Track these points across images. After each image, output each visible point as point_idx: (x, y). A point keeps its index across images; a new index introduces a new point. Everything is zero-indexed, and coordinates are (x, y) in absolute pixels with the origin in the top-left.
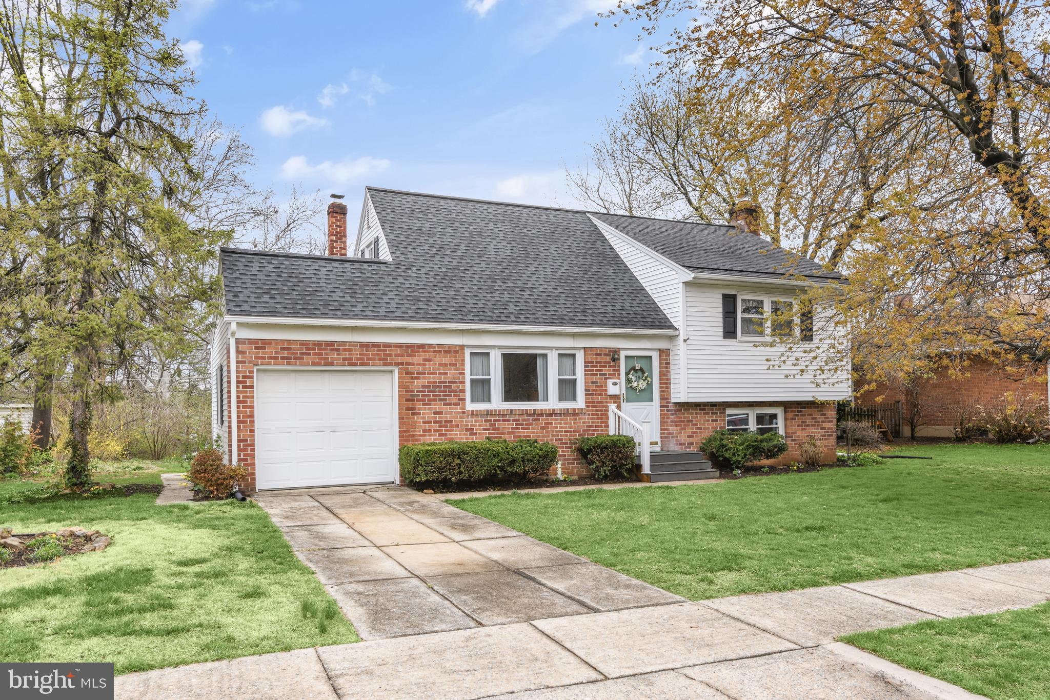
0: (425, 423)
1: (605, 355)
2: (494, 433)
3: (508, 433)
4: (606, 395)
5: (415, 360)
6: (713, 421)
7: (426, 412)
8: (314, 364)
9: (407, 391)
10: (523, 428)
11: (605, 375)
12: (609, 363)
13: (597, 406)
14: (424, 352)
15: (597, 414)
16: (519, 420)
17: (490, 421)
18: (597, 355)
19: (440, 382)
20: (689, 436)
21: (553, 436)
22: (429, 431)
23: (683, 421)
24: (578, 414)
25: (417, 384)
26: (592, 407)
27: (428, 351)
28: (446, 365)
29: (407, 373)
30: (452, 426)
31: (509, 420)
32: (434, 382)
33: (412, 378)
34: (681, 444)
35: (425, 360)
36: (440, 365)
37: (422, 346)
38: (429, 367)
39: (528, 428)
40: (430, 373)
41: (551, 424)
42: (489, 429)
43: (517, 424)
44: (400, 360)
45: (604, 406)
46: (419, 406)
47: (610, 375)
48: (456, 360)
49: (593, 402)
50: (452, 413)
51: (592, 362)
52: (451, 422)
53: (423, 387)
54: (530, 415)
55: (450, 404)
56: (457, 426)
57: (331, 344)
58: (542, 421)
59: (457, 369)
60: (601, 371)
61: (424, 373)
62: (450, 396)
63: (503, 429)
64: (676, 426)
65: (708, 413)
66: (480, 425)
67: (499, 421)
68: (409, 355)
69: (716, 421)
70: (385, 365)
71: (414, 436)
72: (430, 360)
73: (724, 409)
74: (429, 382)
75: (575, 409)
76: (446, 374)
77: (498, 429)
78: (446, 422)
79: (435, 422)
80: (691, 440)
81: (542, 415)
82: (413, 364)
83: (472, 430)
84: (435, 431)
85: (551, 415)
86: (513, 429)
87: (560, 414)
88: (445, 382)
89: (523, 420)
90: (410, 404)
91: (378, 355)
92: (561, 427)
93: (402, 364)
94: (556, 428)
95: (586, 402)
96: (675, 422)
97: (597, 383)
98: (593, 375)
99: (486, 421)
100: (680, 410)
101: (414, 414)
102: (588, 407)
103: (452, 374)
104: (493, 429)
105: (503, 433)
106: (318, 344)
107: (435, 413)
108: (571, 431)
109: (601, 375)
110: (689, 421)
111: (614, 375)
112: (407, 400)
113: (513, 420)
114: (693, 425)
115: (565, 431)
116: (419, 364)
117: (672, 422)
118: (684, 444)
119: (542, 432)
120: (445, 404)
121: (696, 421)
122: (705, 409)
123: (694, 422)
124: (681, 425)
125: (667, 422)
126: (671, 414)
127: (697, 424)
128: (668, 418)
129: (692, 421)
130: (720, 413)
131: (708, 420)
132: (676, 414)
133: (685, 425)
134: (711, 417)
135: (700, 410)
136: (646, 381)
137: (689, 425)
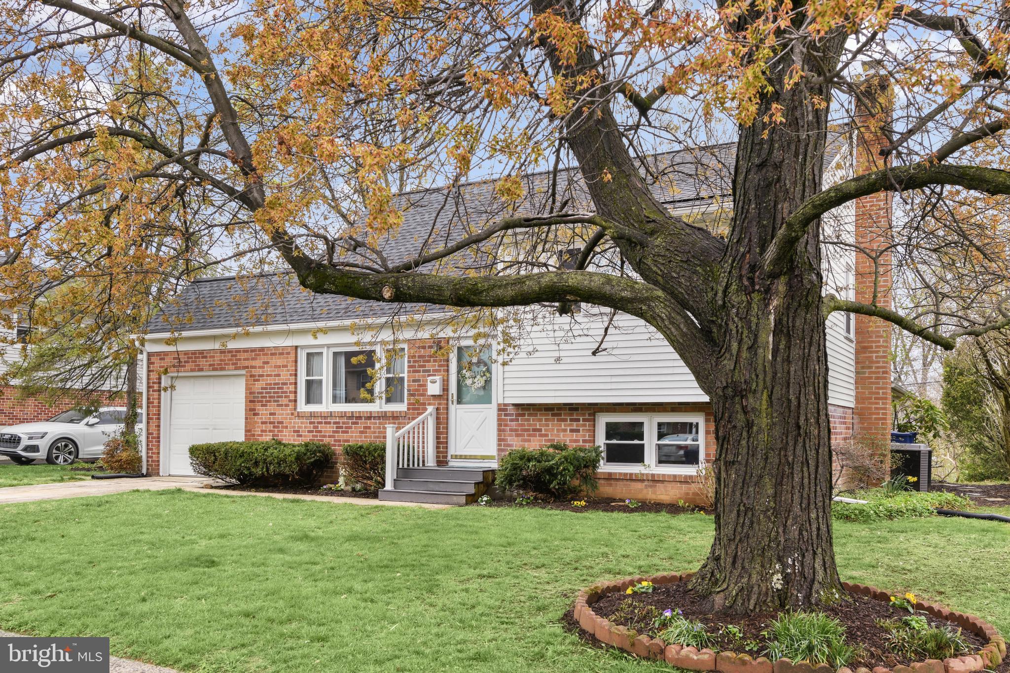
0: (263, 423)
1: (429, 347)
2: (316, 436)
3: (330, 436)
5: (258, 363)
6: (572, 431)
7: (264, 412)
8: (192, 370)
9: (251, 393)
10: (343, 432)
11: (429, 371)
13: (419, 409)
14: (264, 355)
16: (338, 423)
17: (314, 423)
18: (419, 347)
19: (275, 384)
22: (265, 431)
23: (528, 430)
24: (397, 417)
25: (258, 386)
26: (413, 409)
27: (266, 354)
28: (279, 367)
29: (251, 376)
30: (283, 427)
31: (330, 423)
32: (270, 384)
33: (254, 381)
35: (265, 363)
36: (276, 367)
37: (262, 349)
38: (268, 370)
39: (347, 432)
40: (268, 376)
42: (312, 432)
43: (337, 427)
44: (246, 363)
46: (258, 407)
47: (433, 371)
48: (287, 362)
49: (414, 404)
50: (282, 414)
51: (415, 356)
52: (282, 423)
53: (262, 388)
55: (282, 405)
56: (287, 427)
57: (201, 352)
58: (362, 424)
59: (288, 371)
60: (425, 366)
61: (262, 376)
62: (281, 397)
63: (325, 432)
64: (517, 435)
65: (565, 420)
66: (305, 427)
67: (321, 423)
68: (253, 359)
69: (578, 431)
70: (236, 369)
71: (254, 435)
72: (267, 363)
73: (591, 415)
74: (267, 384)
75: (394, 412)
76: (279, 375)
77: (320, 432)
78: (279, 423)
79: (270, 423)
81: (360, 417)
82: (255, 367)
83: (298, 431)
84: (270, 431)
85: (369, 418)
86: (334, 432)
87: (379, 418)
88: (278, 384)
89: (344, 423)
90: (252, 405)
91: (231, 360)
92: (379, 433)
93: (247, 367)
94: (375, 432)
95: (409, 404)
96: (516, 430)
97: (419, 381)
98: (414, 371)
99: (311, 423)
100: (523, 415)
101: (255, 414)
102: (408, 409)
103: (285, 376)
104: (317, 432)
105: (325, 436)
106: (194, 353)
107: (271, 414)
109: (424, 371)
110: (534, 430)
111: (440, 371)
112: (251, 401)
113: (335, 423)
114: (541, 435)
116: (260, 367)
117: (511, 430)
119: (361, 437)
120: (278, 405)
121: (546, 430)
122: (560, 415)
123: (543, 432)
124: (523, 436)
125: (504, 431)
126: (512, 420)
127: (546, 435)
128: (506, 425)
129: (540, 430)
130: (584, 420)
131: (565, 430)
132: (517, 420)
133: (529, 435)
134: (570, 425)
135: (553, 415)
136: (484, 378)
137: (535, 436)
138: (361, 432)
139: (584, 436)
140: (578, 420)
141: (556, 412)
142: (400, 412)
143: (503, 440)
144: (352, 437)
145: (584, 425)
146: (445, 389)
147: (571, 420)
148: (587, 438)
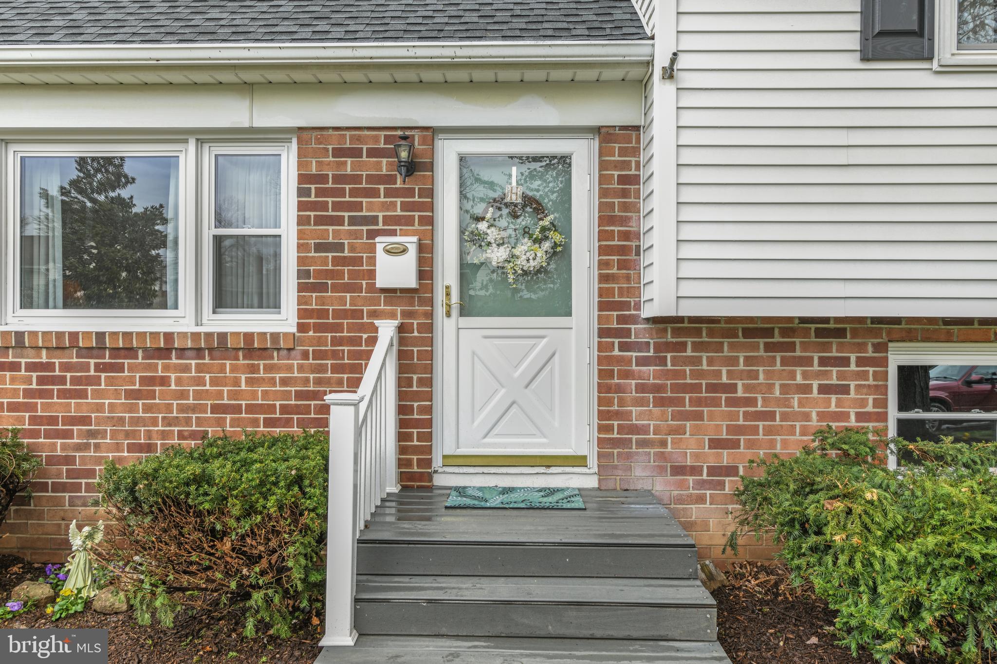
1: (372, 153)
3: (14, 408)
4: (372, 288)
6: (824, 389)
10: (63, 394)
11: (374, 220)
12: (391, 179)
13: (337, 328)
15: (335, 355)
16: (48, 367)
18: (339, 152)
20: (716, 444)
21: (168, 422)
23: (696, 388)
24: (263, 352)
26: (318, 328)
34: (679, 470)
39: (82, 394)
41: (164, 381)
43: (42, 381)
45: (363, 328)
47: (387, 220)
49: (323, 314)
51: (323, 179)
54: (89, 351)
60: (358, 207)
64: (661, 402)
65: (806, 362)
69: (845, 390)
73: (881, 348)
75: (249, 337)
80: (726, 457)
81: (130, 352)
85: (164, 353)
87: (199, 352)
89: (66, 367)
92: (198, 395)
94: (183, 395)
95: (302, 314)
96: (657, 389)
97: (340, 247)
98: (320, 221)
102: (302, 328)
108: (237, 409)
109: (353, 221)
111: (409, 221)
113: (34, 367)
114: (734, 403)
115: (215, 409)
117: (641, 388)
118: (695, 470)
119: (132, 409)
121: (747, 388)
122: (791, 347)
123: (740, 393)
124: (681, 402)
125: (619, 389)
126: (642, 362)
127: (752, 402)
128: (627, 375)
129: (733, 388)
130: (860, 362)
131: (806, 389)
132: (663, 361)
133: (699, 402)
134: (818, 375)
135: (768, 347)
136: (547, 245)
137: (716, 403)
138: (130, 394)
139: (863, 403)
140: (845, 362)
141: (777, 339)
142: (275, 336)
143: (617, 415)
144: (99, 408)
145: (864, 376)
146: (425, 272)
147: (823, 362)
148: (870, 408)
